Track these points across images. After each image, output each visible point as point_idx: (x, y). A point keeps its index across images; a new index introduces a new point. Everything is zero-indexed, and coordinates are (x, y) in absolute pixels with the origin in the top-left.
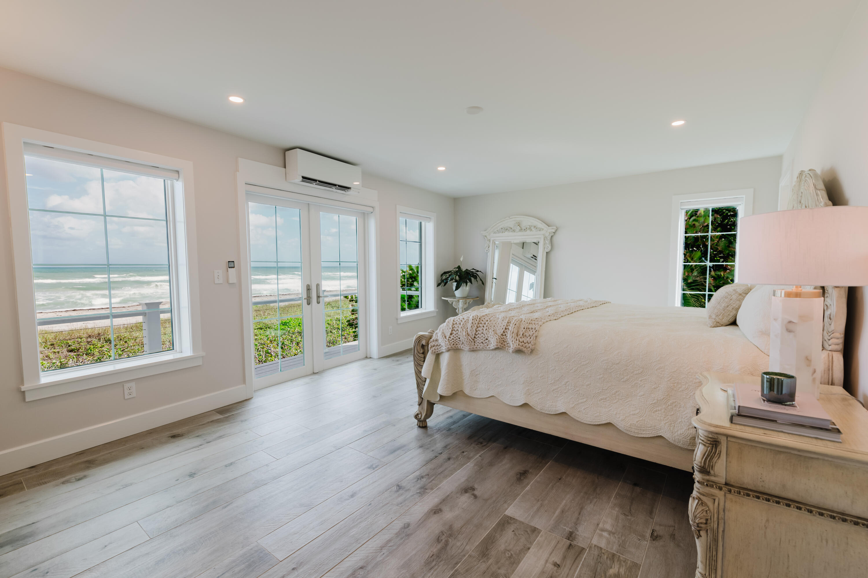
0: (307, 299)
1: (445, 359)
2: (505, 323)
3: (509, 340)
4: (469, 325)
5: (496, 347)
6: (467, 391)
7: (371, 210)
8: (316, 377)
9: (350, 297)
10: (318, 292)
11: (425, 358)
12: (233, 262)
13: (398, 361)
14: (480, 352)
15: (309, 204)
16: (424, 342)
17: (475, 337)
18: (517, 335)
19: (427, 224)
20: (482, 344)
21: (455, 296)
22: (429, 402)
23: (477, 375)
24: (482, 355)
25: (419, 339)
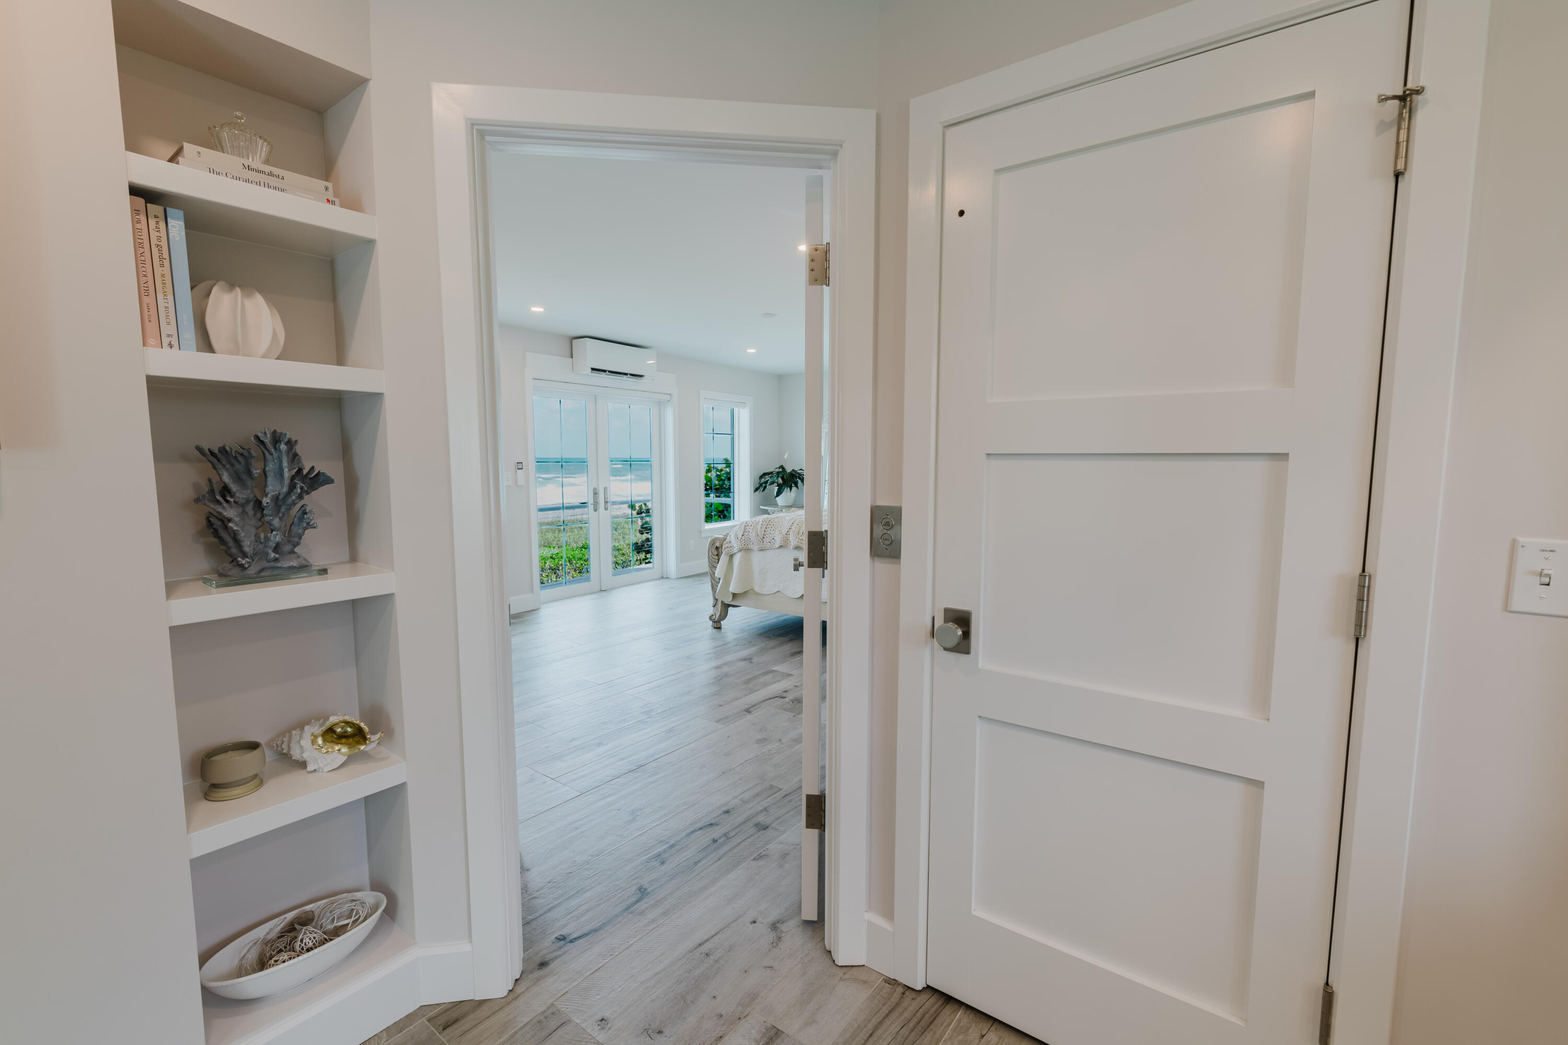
0: (594, 505)
1: (737, 559)
2: (790, 524)
3: (791, 538)
4: (759, 527)
5: (780, 545)
6: (757, 589)
7: (668, 398)
8: (604, 593)
9: (637, 508)
10: (606, 497)
11: (719, 560)
12: (521, 463)
13: (700, 581)
14: (768, 551)
15: (596, 395)
16: (718, 544)
17: (763, 538)
18: (798, 534)
19: (742, 411)
20: (769, 543)
21: (777, 505)
22: (722, 602)
23: (765, 573)
24: (769, 553)
25: (713, 542)
